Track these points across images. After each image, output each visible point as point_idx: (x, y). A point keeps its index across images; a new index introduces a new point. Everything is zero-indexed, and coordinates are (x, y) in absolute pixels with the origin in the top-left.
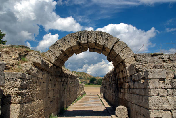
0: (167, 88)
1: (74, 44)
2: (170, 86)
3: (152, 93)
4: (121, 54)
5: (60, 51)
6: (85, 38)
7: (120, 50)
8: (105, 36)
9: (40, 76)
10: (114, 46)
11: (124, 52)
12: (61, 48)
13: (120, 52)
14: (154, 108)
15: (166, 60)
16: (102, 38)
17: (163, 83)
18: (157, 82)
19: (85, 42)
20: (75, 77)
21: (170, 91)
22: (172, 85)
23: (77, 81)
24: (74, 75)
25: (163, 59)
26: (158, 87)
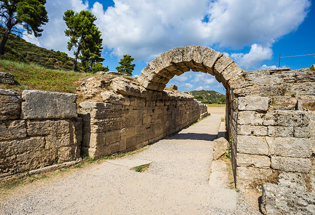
0: (267, 124)
1: (168, 65)
2: (272, 122)
3: (242, 130)
4: (225, 73)
5: (153, 74)
6: (180, 57)
7: (224, 68)
8: (203, 51)
9: (127, 103)
10: (215, 63)
11: (229, 70)
12: (153, 71)
13: (224, 71)
14: (244, 151)
15: (290, 79)
16: (200, 54)
17: (262, 117)
18: (252, 115)
19: (180, 61)
20: (192, 99)
21: (272, 130)
22: (276, 121)
23: (195, 103)
24: (189, 96)
25: (285, 78)
26: (252, 123)
